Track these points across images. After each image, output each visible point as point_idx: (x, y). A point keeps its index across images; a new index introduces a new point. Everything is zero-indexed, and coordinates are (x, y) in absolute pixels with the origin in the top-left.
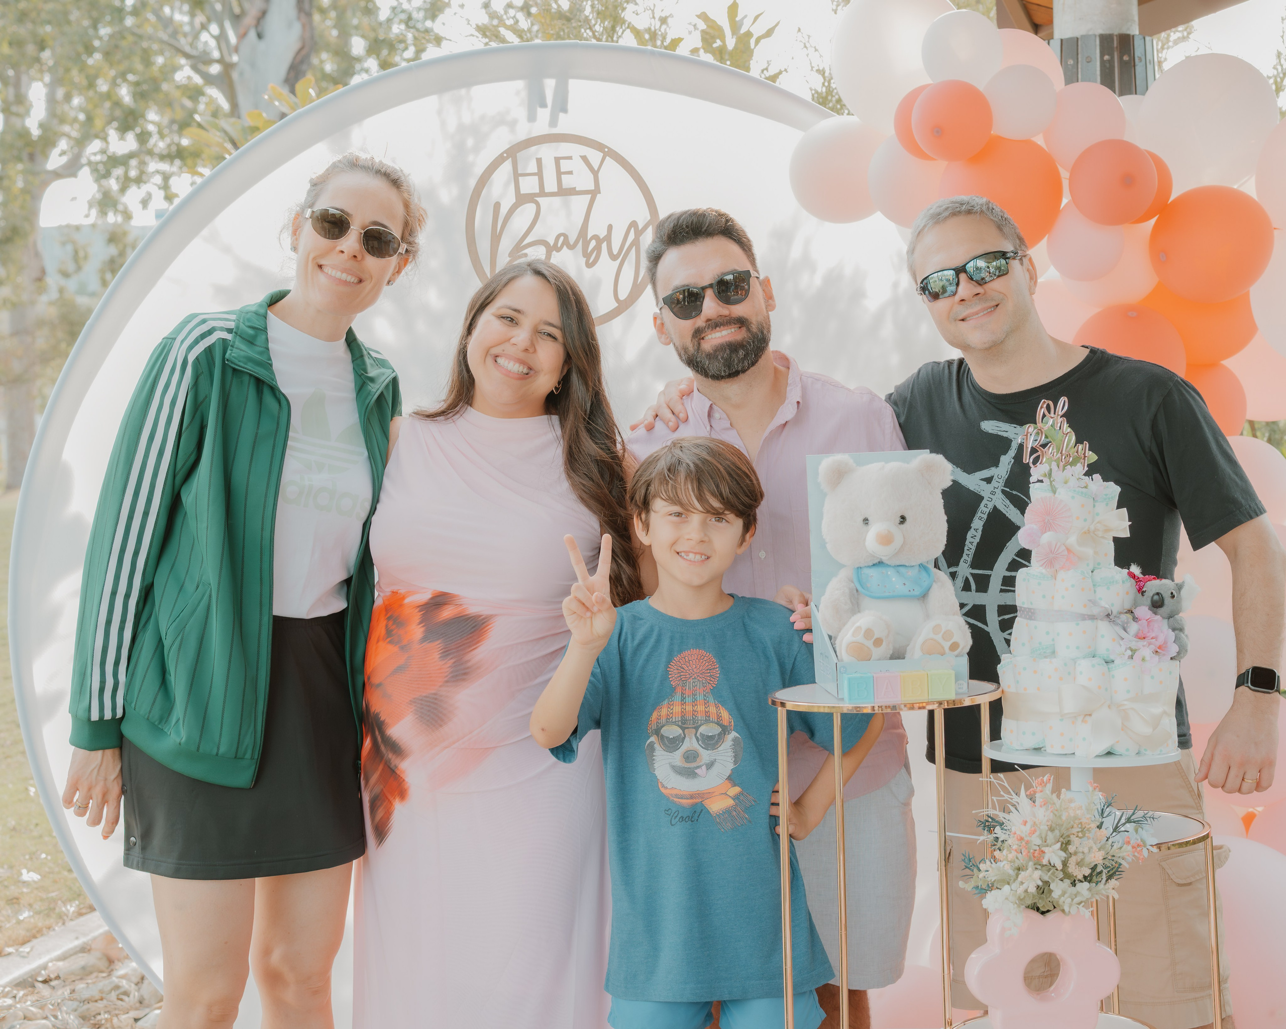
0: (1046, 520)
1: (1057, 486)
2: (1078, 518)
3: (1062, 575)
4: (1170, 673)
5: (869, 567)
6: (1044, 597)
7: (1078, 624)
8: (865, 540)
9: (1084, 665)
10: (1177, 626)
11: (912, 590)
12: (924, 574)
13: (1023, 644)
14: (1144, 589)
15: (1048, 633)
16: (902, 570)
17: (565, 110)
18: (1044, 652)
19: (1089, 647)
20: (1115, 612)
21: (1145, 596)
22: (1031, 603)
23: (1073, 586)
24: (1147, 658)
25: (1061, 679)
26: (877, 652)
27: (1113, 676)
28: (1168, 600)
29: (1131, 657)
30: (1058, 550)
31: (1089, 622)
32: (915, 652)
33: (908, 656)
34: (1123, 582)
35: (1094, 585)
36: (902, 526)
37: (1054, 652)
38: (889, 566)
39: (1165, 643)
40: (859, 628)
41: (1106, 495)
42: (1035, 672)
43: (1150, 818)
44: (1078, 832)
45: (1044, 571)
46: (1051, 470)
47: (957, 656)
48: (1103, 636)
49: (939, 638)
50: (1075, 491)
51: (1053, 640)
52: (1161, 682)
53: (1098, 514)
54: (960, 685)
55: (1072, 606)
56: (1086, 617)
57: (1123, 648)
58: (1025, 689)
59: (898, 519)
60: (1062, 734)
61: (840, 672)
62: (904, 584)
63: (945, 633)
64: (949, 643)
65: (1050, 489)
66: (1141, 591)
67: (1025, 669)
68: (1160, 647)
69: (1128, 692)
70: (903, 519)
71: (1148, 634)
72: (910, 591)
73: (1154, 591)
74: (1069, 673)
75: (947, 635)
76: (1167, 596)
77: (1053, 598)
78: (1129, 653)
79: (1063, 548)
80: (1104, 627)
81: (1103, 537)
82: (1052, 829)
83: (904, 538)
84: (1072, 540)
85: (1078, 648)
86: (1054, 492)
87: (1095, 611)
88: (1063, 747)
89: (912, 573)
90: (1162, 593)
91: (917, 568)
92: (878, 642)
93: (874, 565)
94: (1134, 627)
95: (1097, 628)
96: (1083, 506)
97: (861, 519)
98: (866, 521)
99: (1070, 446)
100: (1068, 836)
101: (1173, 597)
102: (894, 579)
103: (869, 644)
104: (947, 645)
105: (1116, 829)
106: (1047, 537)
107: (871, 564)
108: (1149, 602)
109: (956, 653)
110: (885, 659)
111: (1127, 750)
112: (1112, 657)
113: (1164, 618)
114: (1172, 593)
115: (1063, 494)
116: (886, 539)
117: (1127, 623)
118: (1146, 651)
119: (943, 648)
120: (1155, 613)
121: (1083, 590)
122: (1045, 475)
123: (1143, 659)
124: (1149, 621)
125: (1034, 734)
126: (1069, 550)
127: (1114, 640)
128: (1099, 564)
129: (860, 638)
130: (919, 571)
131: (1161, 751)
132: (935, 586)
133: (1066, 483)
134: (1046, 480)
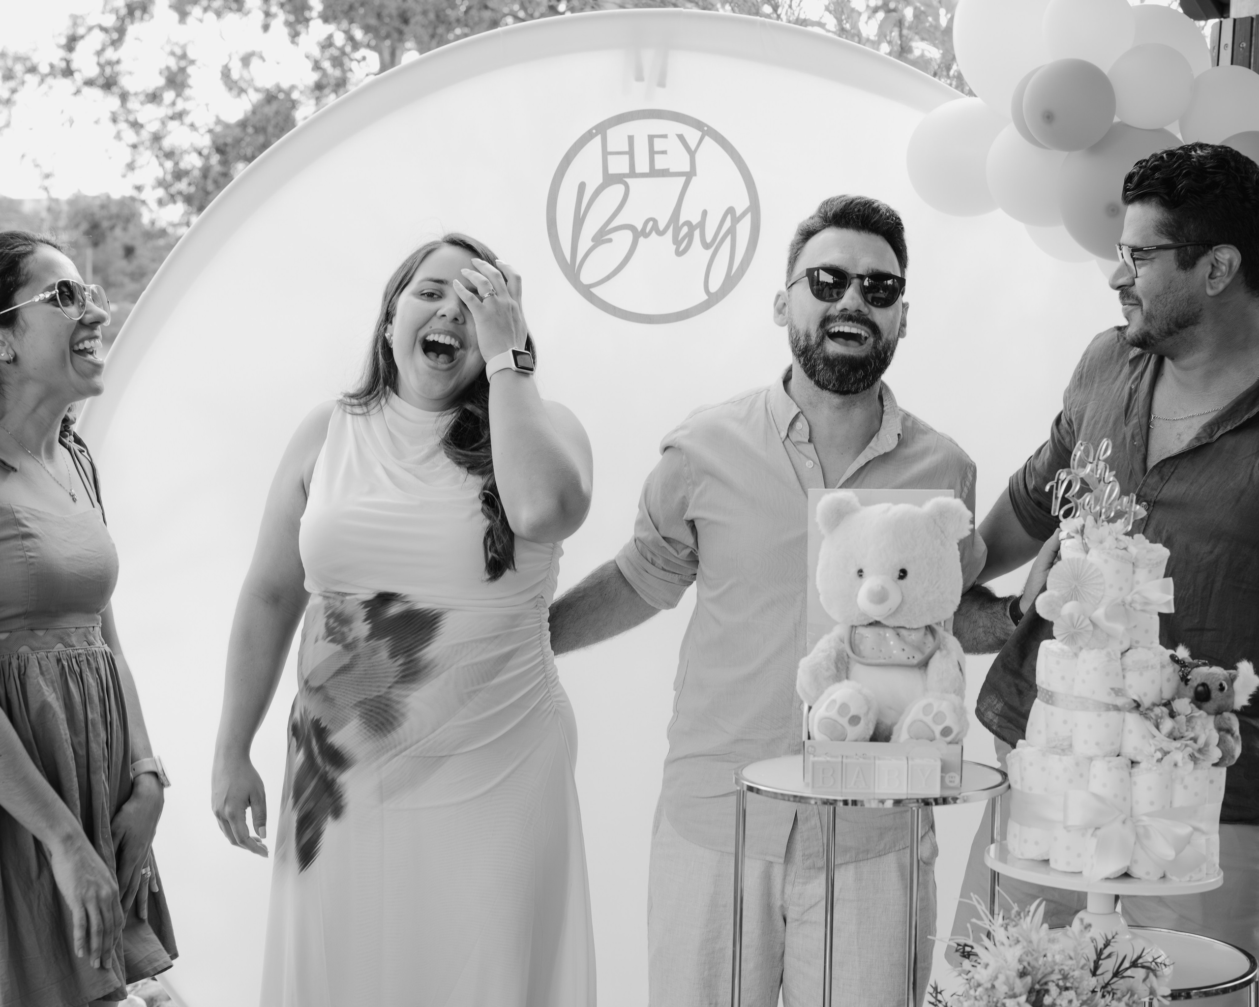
0: (1073, 586)
1: (1089, 545)
2: (1111, 586)
3: (1084, 654)
4: (1212, 782)
5: (863, 626)
6: (1063, 678)
7: (1099, 715)
8: (857, 595)
9: (1099, 768)
10: (1225, 726)
11: (911, 658)
12: (930, 638)
13: (1039, 732)
14: (1189, 677)
15: (1065, 722)
16: (903, 632)
17: (662, 84)
18: (1061, 745)
19: (1113, 744)
20: (1146, 702)
21: (1188, 686)
22: (1049, 685)
23: (1095, 669)
24: (1180, 764)
25: (1071, 781)
26: (853, 732)
27: (1135, 783)
28: (1215, 694)
29: (1159, 760)
30: (1080, 625)
31: (1113, 714)
32: (901, 734)
33: (893, 737)
34: (1163, 666)
35: (1123, 670)
36: (901, 582)
37: (1071, 746)
38: (887, 627)
39: (1207, 744)
40: (834, 701)
41: (1150, 560)
42: (1043, 769)
43: (1161, 963)
44: (1059, 979)
45: (1066, 648)
46: (1084, 526)
47: (950, 743)
48: (1130, 732)
49: (928, 720)
50: (1109, 553)
51: (1071, 731)
52: (1196, 794)
53: (1138, 583)
54: (952, 777)
55: (1094, 692)
56: (1111, 707)
57: (1153, 749)
58: (1030, 789)
59: (897, 574)
60: (1068, 848)
61: (808, 752)
62: (903, 650)
63: (936, 714)
64: (941, 727)
65: (1083, 548)
66: (1185, 680)
67: (1031, 764)
68: (1200, 751)
69: (1152, 803)
70: (903, 574)
71: (1186, 734)
72: (909, 658)
73: (1199, 681)
74: (1081, 775)
75: (939, 717)
76: (1214, 687)
77: (1073, 680)
78: (1159, 755)
79: (1088, 622)
80: (1133, 720)
81: (1143, 611)
82: (1023, 974)
83: (903, 597)
84: (1099, 613)
85: (1097, 744)
86: (1087, 552)
87: (1120, 702)
88: (1068, 863)
89: (914, 637)
90: (1208, 683)
91: (923, 631)
92: (855, 720)
93: (871, 624)
94: (1168, 724)
95: (1124, 721)
96: (1118, 572)
97: (854, 571)
98: (860, 572)
99: (1112, 498)
100: (1046, 983)
101: (1222, 688)
102: (892, 643)
103: (844, 721)
104: (938, 729)
105: (1116, 974)
106: (1069, 608)
107: (866, 623)
108: (1192, 694)
109: (949, 739)
110: (864, 740)
111: (1148, 873)
112: (1138, 759)
113: (1209, 714)
114: (1221, 685)
115: (1094, 556)
116: (880, 597)
117: (1161, 718)
118: (1179, 756)
119: (933, 732)
120: (1200, 708)
121: (1107, 674)
122: (1077, 532)
123: (1176, 765)
124: (1190, 719)
125: (1037, 843)
126: (1094, 624)
127: (1144, 737)
128: (1137, 642)
129: (833, 713)
130: (925, 634)
131: (1191, 877)
132: (937, 655)
133: (1101, 542)
134: (1078, 537)
